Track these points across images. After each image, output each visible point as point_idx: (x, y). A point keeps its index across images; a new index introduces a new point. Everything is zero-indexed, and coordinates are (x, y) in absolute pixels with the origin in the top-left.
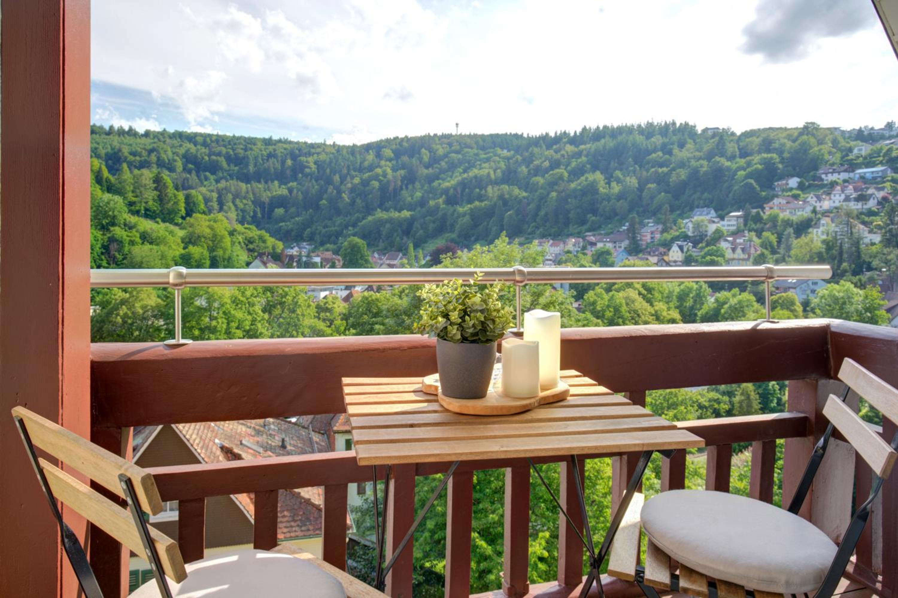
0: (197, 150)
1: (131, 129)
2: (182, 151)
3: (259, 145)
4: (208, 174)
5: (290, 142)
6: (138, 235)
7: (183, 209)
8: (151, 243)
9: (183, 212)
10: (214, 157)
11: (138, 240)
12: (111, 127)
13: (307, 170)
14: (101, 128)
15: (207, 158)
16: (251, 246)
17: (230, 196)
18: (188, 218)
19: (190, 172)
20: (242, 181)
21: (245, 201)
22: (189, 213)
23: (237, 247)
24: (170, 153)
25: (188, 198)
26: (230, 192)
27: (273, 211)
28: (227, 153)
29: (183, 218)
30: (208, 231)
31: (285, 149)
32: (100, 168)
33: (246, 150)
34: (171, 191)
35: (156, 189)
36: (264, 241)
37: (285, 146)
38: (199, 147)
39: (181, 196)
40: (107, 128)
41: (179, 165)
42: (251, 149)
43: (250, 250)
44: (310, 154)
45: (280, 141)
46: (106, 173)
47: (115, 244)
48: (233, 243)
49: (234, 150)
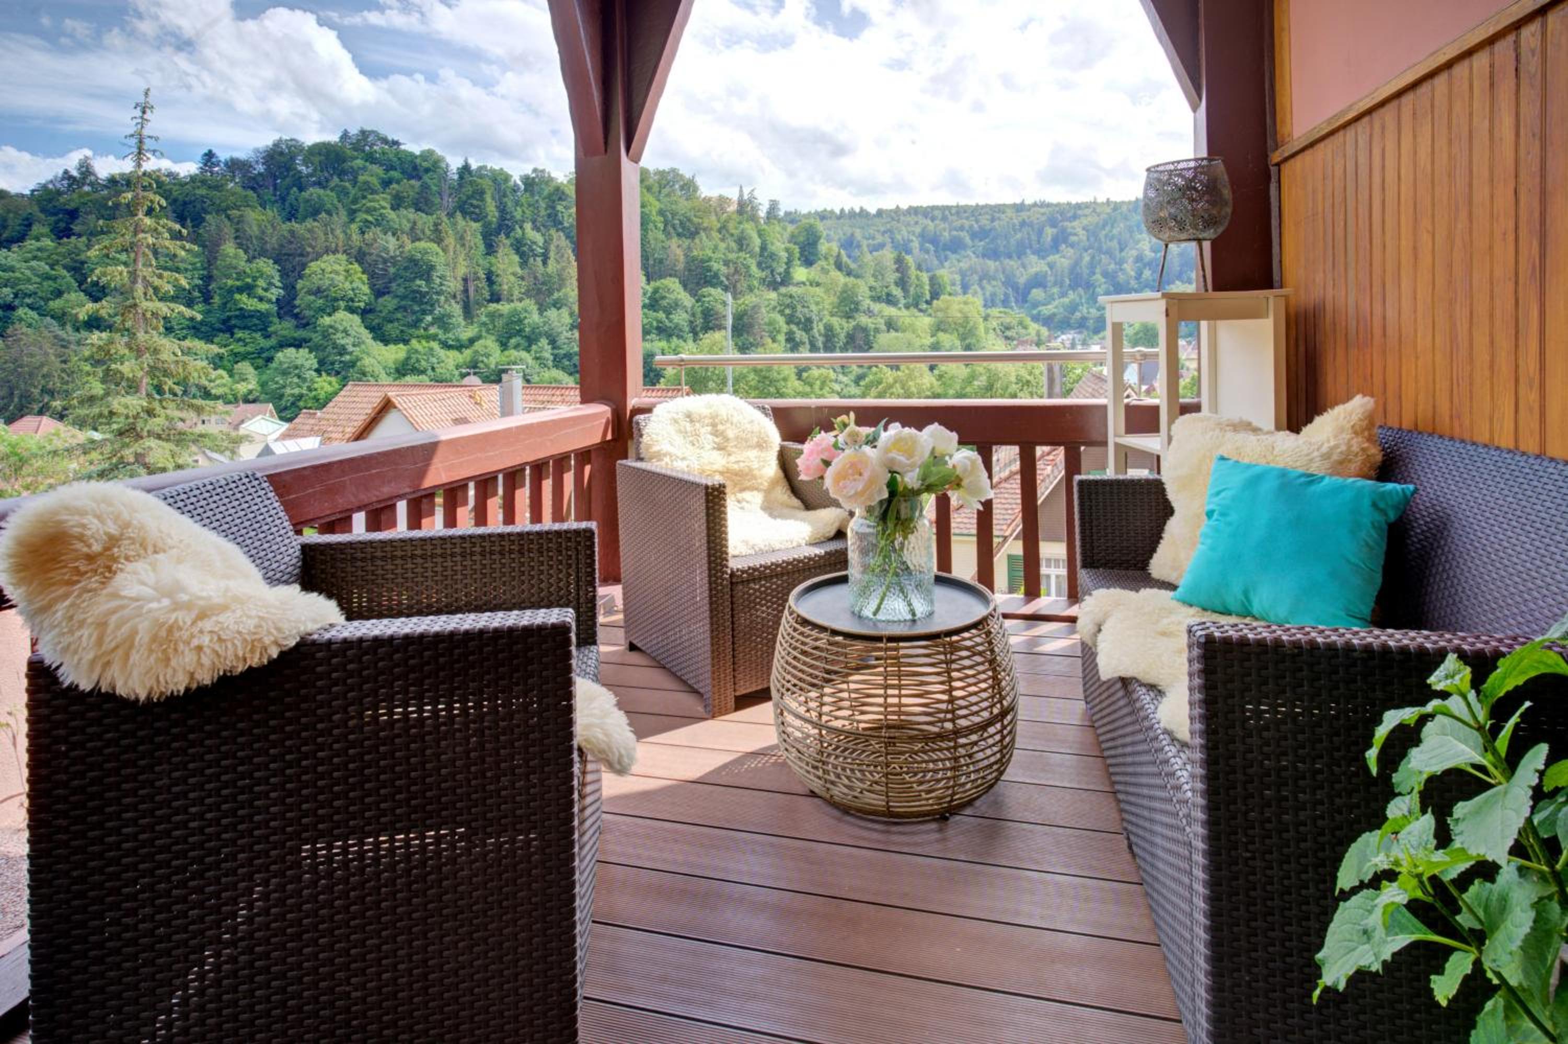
0: (936, 226)
1: (862, 210)
2: (918, 230)
3: (1010, 213)
4: (948, 253)
5: (1049, 205)
6: (882, 321)
7: (927, 292)
8: (897, 330)
9: (928, 297)
10: (955, 233)
11: (883, 327)
12: (842, 210)
13: (1074, 238)
14: (832, 212)
15: (946, 234)
16: (1008, 333)
17: (976, 277)
18: (935, 302)
19: (928, 252)
20: (989, 258)
21: (994, 283)
22: (935, 295)
23: (992, 335)
24: (904, 233)
25: (932, 279)
26: (976, 273)
27: (1029, 293)
28: (971, 227)
29: (927, 302)
30: (959, 315)
31: (1043, 214)
33: (993, 220)
34: (913, 272)
35: (897, 270)
36: (1025, 327)
37: (1043, 210)
38: (937, 222)
39: (925, 277)
40: (838, 212)
42: (999, 219)
43: (1007, 338)
44: (1075, 217)
45: (1035, 205)
46: (844, 258)
47: (860, 332)
48: (987, 331)
49: (977, 221)
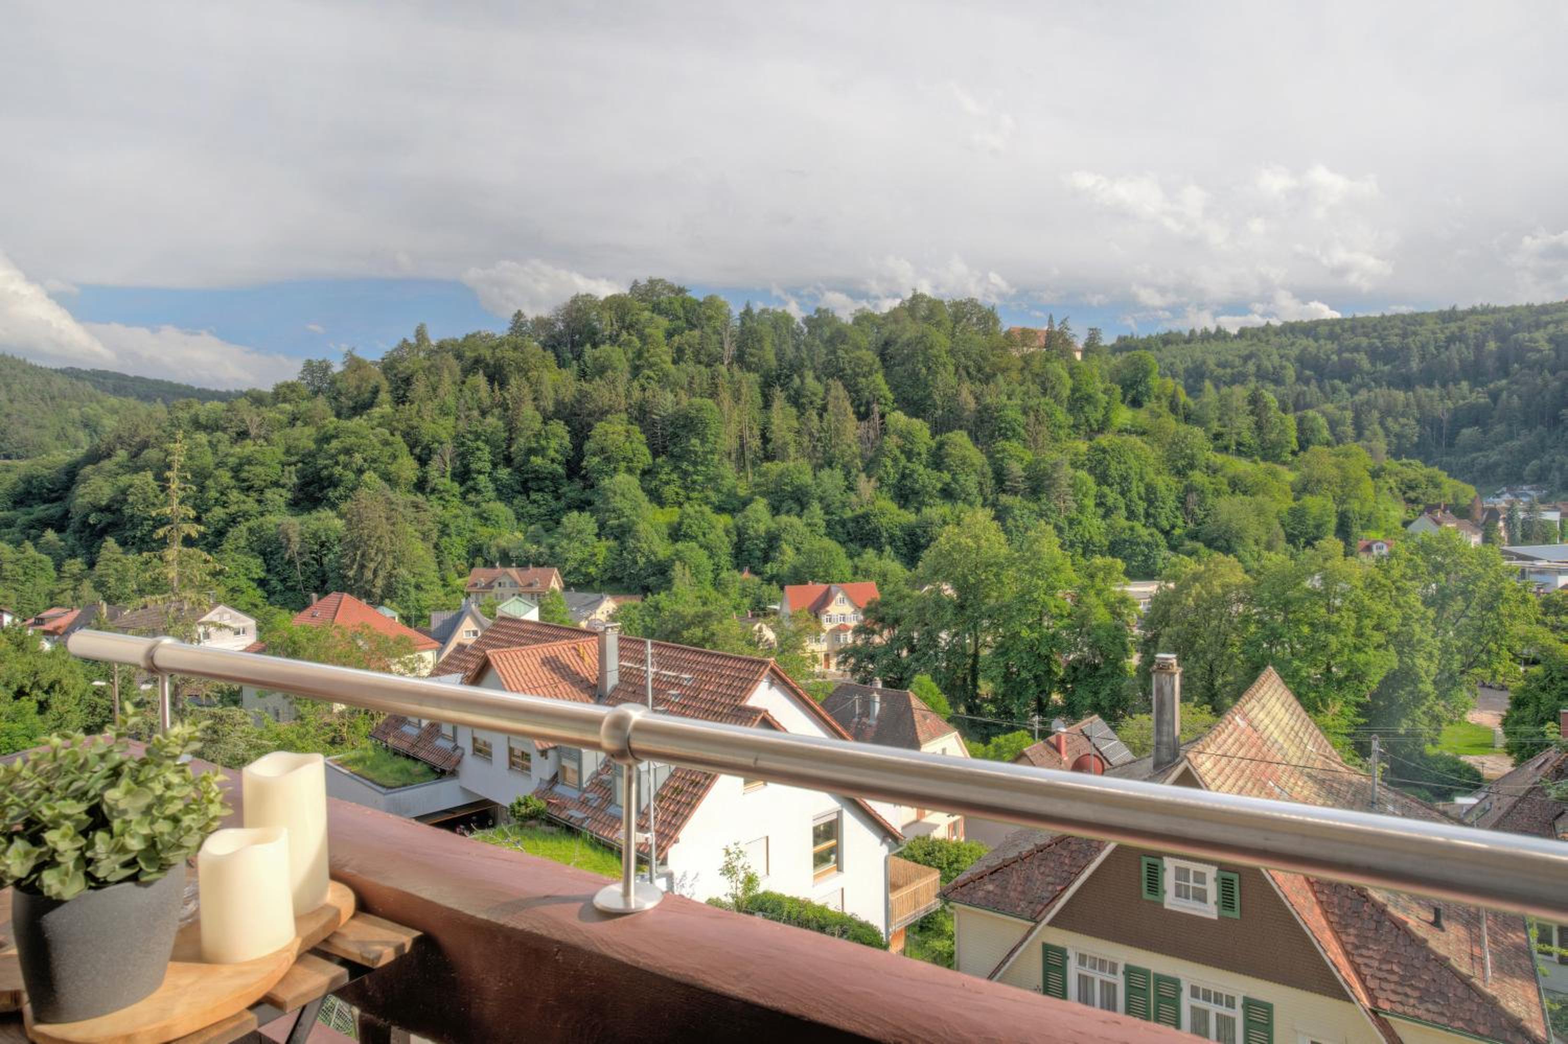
0: (1319, 349)
1: (1219, 330)
2: (1294, 352)
3: (1431, 325)
4: (1337, 382)
5: (1495, 310)
6: (1225, 481)
7: (1294, 440)
8: (1245, 493)
9: (1295, 446)
10: (1346, 355)
11: (1225, 487)
12: (1192, 332)
13: (1533, 356)
14: (1179, 334)
15: (1335, 358)
16: (1412, 494)
17: (1376, 414)
18: (1301, 453)
19: (1307, 382)
20: (1397, 387)
21: (1402, 420)
22: (1304, 445)
23: (1385, 496)
24: (1276, 359)
25: (1301, 422)
26: (1375, 407)
27: (1457, 433)
28: (1371, 345)
29: (1294, 453)
30: (1335, 472)
31: (1484, 324)
32: (1175, 391)
33: (1404, 336)
34: (1274, 413)
35: (1252, 413)
36: (1437, 486)
37: (1483, 318)
38: (1322, 342)
39: (1291, 420)
40: (1187, 334)
41: (1290, 373)
42: (1415, 334)
43: (1410, 501)
44: (1538, 326)
45: (1473, 311)
46: (1183, 398)
47: (1194, 494)
48: (1378, 490)
49: (1382, 339)
